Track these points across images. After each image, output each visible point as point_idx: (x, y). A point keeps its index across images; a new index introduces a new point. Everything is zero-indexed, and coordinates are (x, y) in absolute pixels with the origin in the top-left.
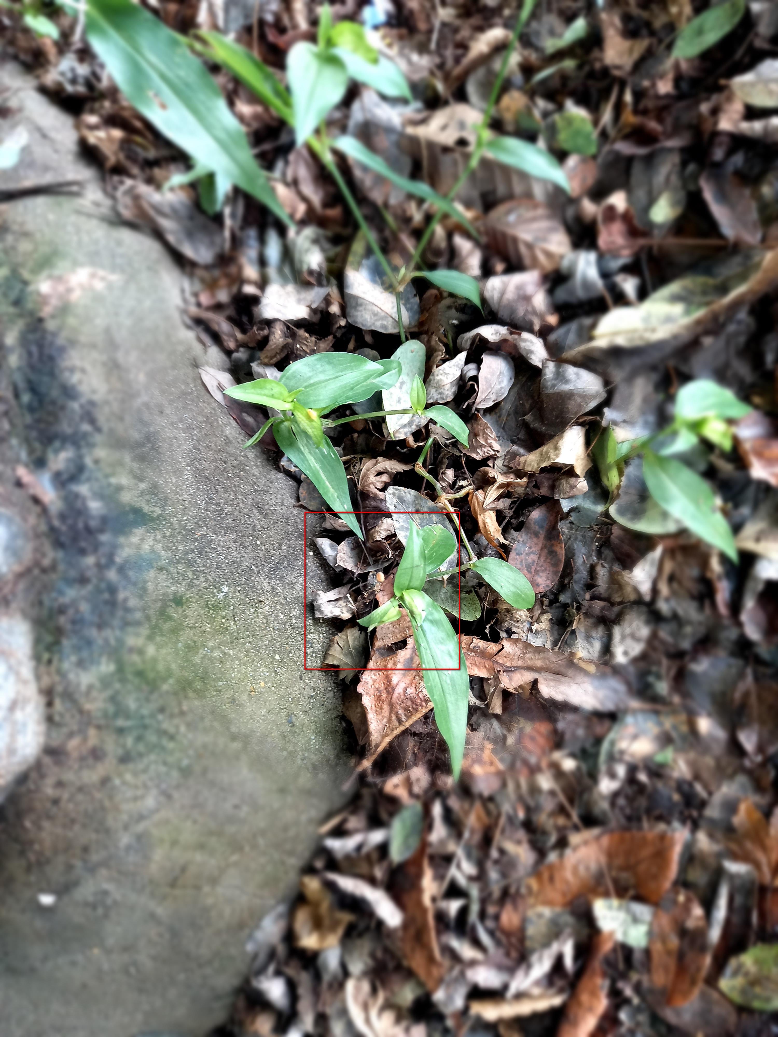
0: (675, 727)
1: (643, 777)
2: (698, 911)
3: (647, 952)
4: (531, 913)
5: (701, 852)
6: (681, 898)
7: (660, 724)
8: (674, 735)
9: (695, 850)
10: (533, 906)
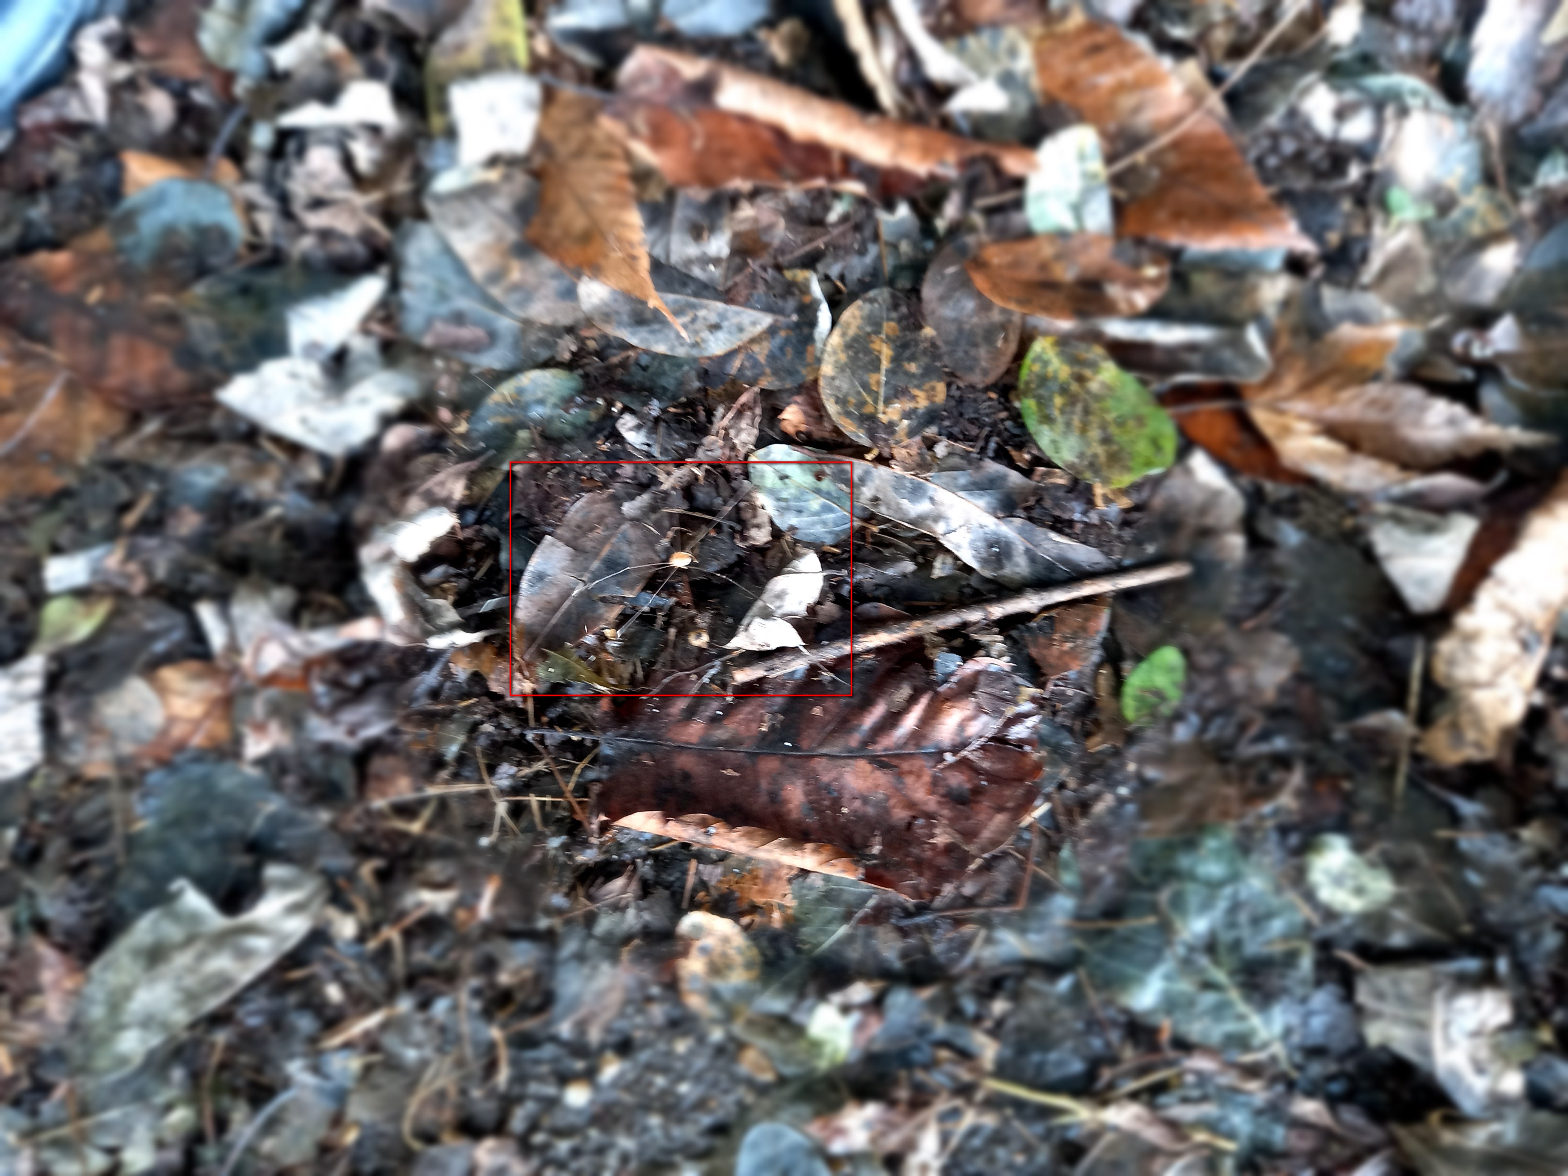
0: (1470, 214)
1: (1355, 172)
2: (1142, 299)
3: (1027, 234)
4: (1011, 34)
5: (1254, 289)
6: (1151, 272)
7: (1467, 188)
8: (1455, 214)
9: (1252, 279)
10: (1027, 35)
